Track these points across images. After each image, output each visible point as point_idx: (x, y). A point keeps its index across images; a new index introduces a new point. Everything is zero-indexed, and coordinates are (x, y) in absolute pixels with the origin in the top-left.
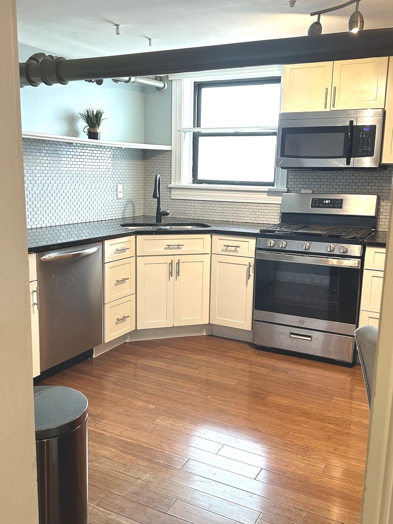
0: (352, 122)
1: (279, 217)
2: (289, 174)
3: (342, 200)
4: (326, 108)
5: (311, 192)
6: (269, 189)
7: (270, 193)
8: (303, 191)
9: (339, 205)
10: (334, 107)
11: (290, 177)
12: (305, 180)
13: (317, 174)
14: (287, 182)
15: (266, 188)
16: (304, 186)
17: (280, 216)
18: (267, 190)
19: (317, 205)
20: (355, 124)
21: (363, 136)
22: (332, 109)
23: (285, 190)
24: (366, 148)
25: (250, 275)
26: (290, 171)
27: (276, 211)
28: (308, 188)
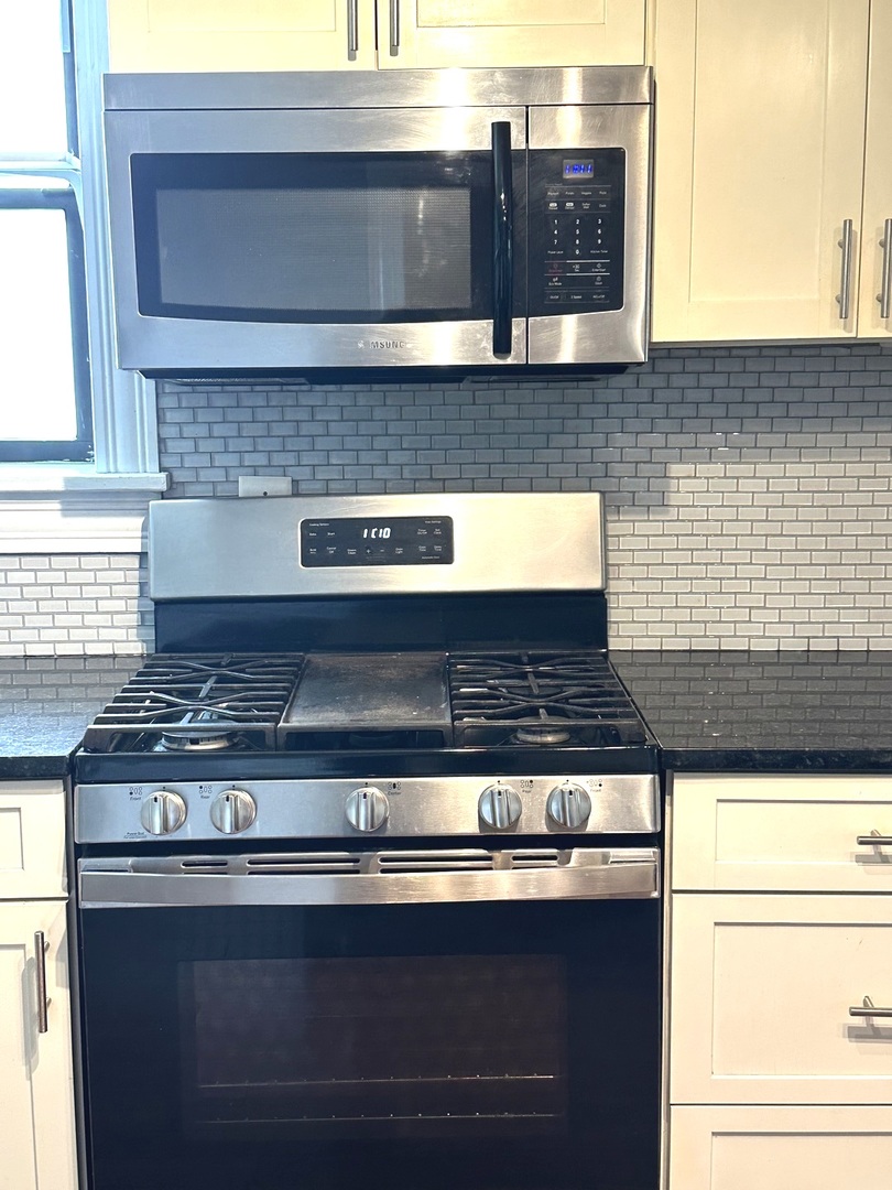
0: (502, 131)
1: (134, 619)
2: (168, 402)
3: (445, 524)
4: (352, 56)
5: (282, 485)
6: (68, 481)
7: (77, 500)
8: (246, 485)
9: (438, 548)
10: (394, 51)
11: (169, 417)
12: (248, 430)
13: (306, 400)
14: (161, 441)
15: (53, 475)
16: (249, 459)
17: (142, 614)
18: (59, 486)
19: (331, 550)
20: (517, 142)
21: (561, 206)
22: (387, 62)
23: (156, 481)
24: (584, 268)
25: (44, 1004)
26: (168, 388)
27: (119, 590)
28: (269, 469)
